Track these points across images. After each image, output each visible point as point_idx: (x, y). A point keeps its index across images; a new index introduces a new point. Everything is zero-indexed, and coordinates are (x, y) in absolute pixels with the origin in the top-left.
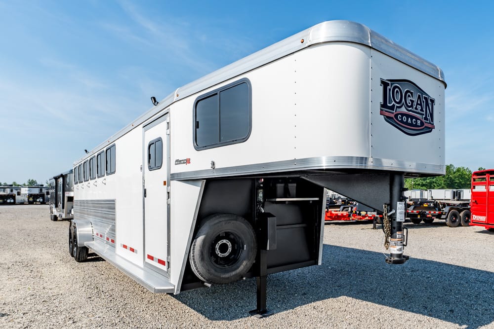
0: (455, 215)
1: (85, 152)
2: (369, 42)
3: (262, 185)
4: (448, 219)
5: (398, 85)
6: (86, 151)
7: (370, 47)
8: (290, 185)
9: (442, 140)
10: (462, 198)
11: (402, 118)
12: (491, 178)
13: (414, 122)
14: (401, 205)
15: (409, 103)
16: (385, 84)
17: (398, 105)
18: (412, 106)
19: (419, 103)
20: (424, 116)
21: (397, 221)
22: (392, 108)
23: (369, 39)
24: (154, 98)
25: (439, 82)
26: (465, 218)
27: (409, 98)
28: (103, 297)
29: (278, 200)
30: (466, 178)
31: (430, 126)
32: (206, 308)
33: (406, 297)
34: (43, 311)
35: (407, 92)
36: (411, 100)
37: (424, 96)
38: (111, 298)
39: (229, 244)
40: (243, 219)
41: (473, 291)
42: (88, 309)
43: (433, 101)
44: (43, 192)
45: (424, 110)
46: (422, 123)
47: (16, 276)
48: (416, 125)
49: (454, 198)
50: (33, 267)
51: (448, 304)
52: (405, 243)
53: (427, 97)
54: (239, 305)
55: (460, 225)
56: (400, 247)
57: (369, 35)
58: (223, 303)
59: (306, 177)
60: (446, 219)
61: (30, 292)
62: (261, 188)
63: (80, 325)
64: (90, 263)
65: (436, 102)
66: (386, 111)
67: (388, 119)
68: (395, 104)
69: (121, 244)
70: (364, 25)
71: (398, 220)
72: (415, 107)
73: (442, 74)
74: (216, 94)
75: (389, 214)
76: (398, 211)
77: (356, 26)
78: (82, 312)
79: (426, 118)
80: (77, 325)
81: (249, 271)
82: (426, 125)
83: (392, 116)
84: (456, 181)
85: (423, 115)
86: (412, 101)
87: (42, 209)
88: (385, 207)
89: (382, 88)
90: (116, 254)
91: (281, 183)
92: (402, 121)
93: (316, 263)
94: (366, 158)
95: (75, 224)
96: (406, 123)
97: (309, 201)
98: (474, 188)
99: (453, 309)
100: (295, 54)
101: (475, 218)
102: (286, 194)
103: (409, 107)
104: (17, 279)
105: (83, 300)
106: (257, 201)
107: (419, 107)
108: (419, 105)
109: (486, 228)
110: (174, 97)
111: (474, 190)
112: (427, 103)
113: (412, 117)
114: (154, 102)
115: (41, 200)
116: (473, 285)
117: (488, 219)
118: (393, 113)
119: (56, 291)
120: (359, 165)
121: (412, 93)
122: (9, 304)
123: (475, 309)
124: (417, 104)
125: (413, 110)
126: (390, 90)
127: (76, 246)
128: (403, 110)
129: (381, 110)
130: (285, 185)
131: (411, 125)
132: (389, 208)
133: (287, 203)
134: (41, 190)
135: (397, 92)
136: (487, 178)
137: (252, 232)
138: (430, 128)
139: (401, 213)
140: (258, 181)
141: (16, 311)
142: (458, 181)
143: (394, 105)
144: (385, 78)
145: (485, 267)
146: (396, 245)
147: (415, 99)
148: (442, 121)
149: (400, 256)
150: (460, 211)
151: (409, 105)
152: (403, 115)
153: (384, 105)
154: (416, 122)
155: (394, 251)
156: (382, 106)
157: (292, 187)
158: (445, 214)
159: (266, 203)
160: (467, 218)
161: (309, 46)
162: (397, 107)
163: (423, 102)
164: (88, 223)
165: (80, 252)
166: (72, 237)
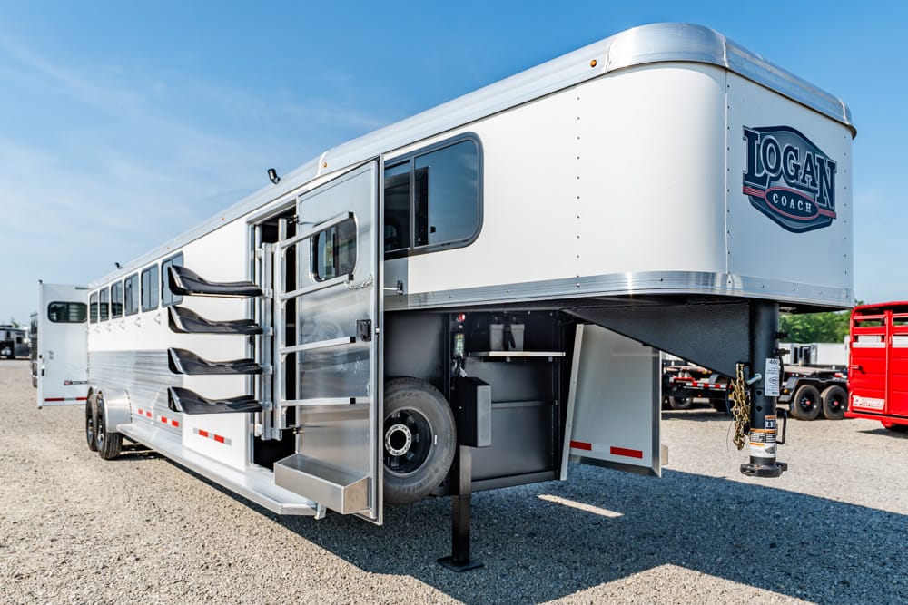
0: (809, 396)
1: (116, 266)
2: (725, 59)
3: (461, 327)
4: (795, 404)
5: (772, 138)
6: (118, 264)
7: (726, 69)
8: (513, 327)
9: (847, 239)
10: (813, 362)
11: (779, 199)
12: (896, 320)
13: (801, 206)
14: (774, 366)
15: (792, 171)
16: (750, 136)
17: (772, 175)
18: (796, 177)
19: (809, 169)
20: (818, 195)
21: (766, 395)
22: (763, 180)
23: (725, 55)
24: (274, 171)
25: (844, 129)
26: (833, 404)
27: (792, 162)
28: (169, 520)
29: (492, 354)
30: (820, 321)
31: (827, 213)
32: (354, 549)
33: (740, 552)
34: (81, 538)
35: (789, 149)
36: (794, 165)
37: (817, 156)
38: (183, 523)
39: (407, 433)
40: (434, 388)
41: (882, 548)
42: (153, 539)
43: (832, 166)
44: (12, 337)
45: (818, 183)
46: (814, 208)
47: (14, 479)
48: (804, 213)
49: (796, 361)
50: (34, 464)
51: (834, 569)
52: (779, 438)
53: (822, 158)
54: (414, 547)
55: (821, 416)
56: (771, 445)
57: (724, 48)
58: (383, 541)
59: (575, 311)
60: (790, 402)
61: (47, 505)
62: (460, 331)
63: (149, 564)
64: (125, 461)
65: (839, 167)
66: (753, 187)
67: (757, 202)
68: (767, 172)
69: (195, 429)
70: (713, 30)
71: (768, 393)
72: (801, 177)
73: (848, 112)
74: (408, 161)
75: (750, 382)
76: (768, 376)
77: (702, 32)
78: (145, 544)
79: (821, 200)
80: (143, 563)
81: (442, 485)
82: (821, 211)
83: (763, 195)
84: (796, 327)
85: (815, 192)
86: (797, 167)
87: (13, 368)
88: (740, 369)
89: (745, 144)
90: (183, 447)
91: (499, 323)
92: (780, 205)
93: (558, 477)
94: (713, 274)
95: (100, 392)
96: (787, 209)
97: (547, 357)
98: (855, 339)
99: (847, 578)
100: (578, 88)
101: (859, 402)
102: (508, 343)
103: (792, 178)
104: (17, 484)
105: (138, 523)
106: (452, 356)
107: (809, 178)
108: (809, 173)
109: (883, 423)
110: (318, 168)
111: (855, 345)
112: (824, 168)
113: (797, 197)
114: (272, 177)
115: (9, 352)
116: (881, 535)
117: (889, 404)
118: (764, 191)
119: (88, 506)
120: (701, 286)
121: (796, 152)
122: (21, 524)
123: (895, 582)
124: (806, 172)
125: (797, 183)
126: (759, 146)
127: (103, 430)
128: (782, 183)
129: (744, 184)
130: (505, 327)
131: (795, 211)
132: (747, 369)
133: (508, 360)
134: (8, 335)
135: (771, 150)
136: (887, 321)
137: (448, 413)
138: (828, 218)
139: (772, 380)
140: (454, 320)
141: (38, 535)
142: (800, 327)
143: (766, 175)
144: (751, 125)
145: (899, 501)
146: (763, 441)
147: (802, 163)
148: (848, 205)
149: (770, 462)
150: (821, 388)
151: (792, 174)
152: (781, 193)
153: (749, 177)
154: (804, 206)
155: (760, 452)
156: (746, 177)
157: (518, 330)
158: (788, 394)
159: (468, 359)
160: (836, 403)
161: (609, 72)
162: (772, 179)
163: (816, 167)
164: (120, 391)
165: (109, 443)
166: (95, 416)
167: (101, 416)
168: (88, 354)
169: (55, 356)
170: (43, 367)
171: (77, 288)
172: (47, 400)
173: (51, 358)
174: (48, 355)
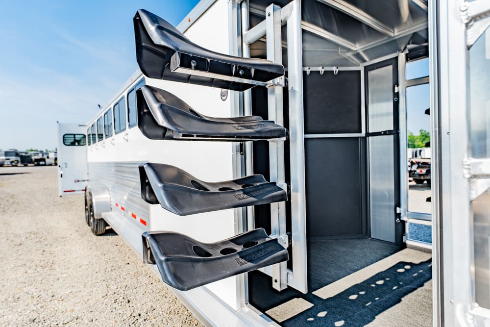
164: (104, 189)
165: (97, 225)
166: (89, 205)
167: (91, 206)
168: (88, 164)
169: (68, 166)
170: (62, 173)
171: (80, 126)
172: (65, 192)
173: (66, 167)
174: (64, 165)
